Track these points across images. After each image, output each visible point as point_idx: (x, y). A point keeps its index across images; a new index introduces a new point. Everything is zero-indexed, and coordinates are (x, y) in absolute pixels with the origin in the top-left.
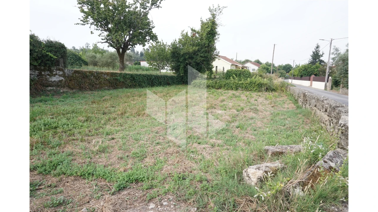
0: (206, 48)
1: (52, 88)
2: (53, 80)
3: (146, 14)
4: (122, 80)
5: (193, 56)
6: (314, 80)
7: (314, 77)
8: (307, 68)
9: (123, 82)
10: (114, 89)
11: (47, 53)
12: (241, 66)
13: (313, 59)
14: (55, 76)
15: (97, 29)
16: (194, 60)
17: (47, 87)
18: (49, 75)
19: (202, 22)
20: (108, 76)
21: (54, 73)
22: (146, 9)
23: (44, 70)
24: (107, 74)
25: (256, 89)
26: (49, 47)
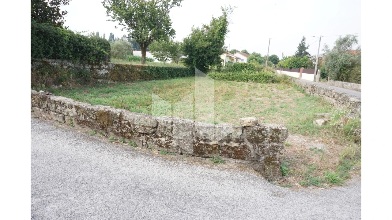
0: (217, 43)
1: (100, 80)
2: (101, 73)
3: (167, 12)
4: (150, 73)
5: (205, 50)
6: (304, 72)
7: (303, 69)
8: (296, 60)
9: (150, 75)
10: (144, 80)
11: (101, 50)
12: (235, 57)
13: (300, 51)
14: (102, 70)
15: (120, 24)
16: (207, 54)
17: (97, 79)
18: (98, 68)
19: (214, 19)
20: (139, 69)
21: (102, 67)
22: (168, 7)
23: (95, 65)
24: (139, 67)
25: (264, 81)
26: (101, 44)
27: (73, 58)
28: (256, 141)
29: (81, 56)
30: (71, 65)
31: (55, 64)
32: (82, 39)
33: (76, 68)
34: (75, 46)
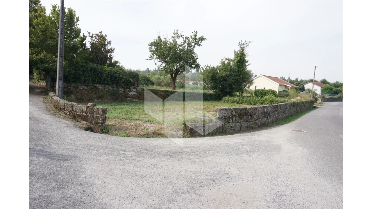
1: (130, 99)
2: (131, 94)
3: (192, 50)
5: (226, 79)
11: (129, 79)
12: (290, 86)
14: (132, 92)
15: (159, 62)
17: (127, 98)
18: (129, 91)
19: (235, 53)
20: (162, 92)
21: (132, 90)
22: (192, 47)
23: (127, 88)
24: (162, 91)
26: (130, 75)
27: (111, 84)
28: (92, 113)
29: (116, 83)
30: (110, 88)
31: (100, 87)
32: (117, 72)
33: (113, 90)
34: (111, 76)
